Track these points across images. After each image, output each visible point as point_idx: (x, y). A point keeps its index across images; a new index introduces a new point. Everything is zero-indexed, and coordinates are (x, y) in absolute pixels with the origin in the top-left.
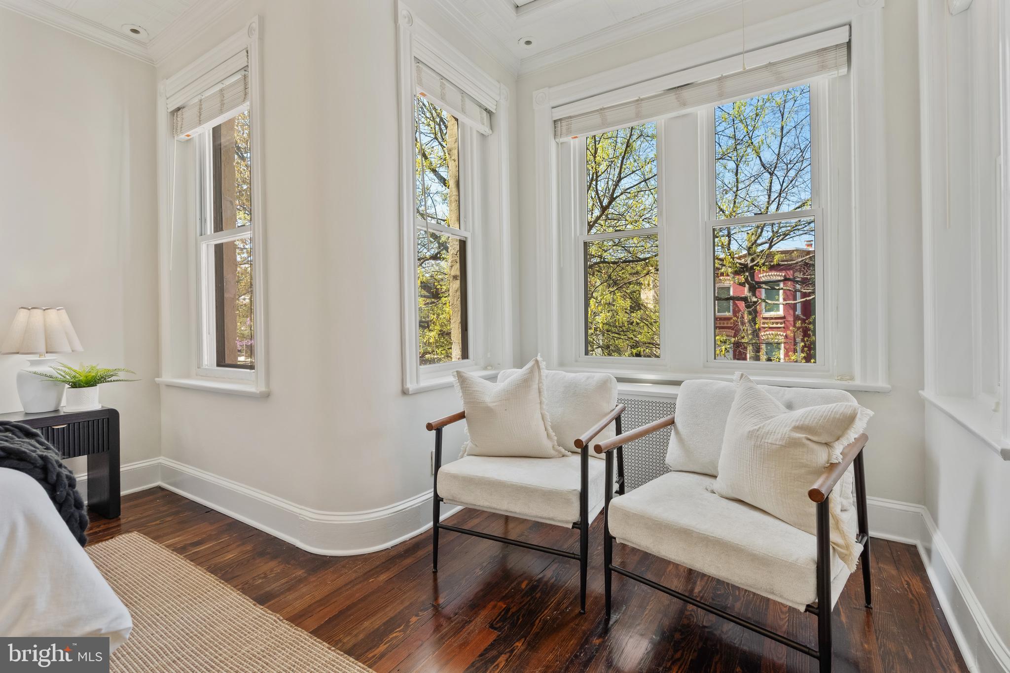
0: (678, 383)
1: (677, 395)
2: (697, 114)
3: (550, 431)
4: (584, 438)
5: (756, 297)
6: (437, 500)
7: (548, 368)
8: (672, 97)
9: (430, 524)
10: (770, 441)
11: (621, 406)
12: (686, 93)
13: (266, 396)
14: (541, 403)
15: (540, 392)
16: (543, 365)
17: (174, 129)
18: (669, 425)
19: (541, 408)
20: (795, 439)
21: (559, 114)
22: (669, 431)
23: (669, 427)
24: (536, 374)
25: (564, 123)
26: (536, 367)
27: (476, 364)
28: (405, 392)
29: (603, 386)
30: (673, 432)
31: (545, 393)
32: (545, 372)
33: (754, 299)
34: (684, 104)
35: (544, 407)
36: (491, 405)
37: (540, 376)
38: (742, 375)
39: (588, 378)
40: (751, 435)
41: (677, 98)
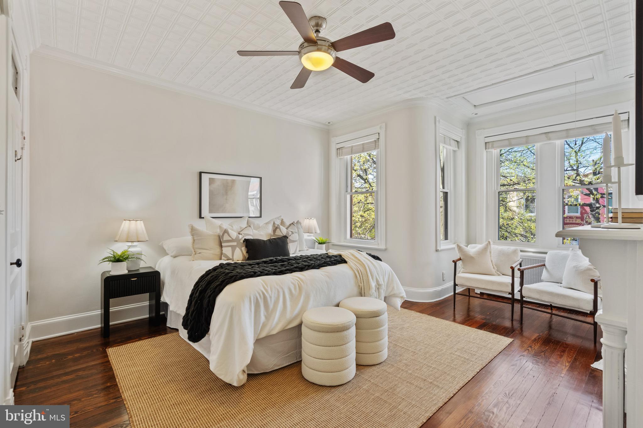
0: (546, 253)
1: (546, 257)
2: (556, 143)
3: (494, 266)
4: (514, 266)
5: (599, 204)
6: (455, 285)
7: (493, 244)
8: (544, 136)
9: (453, 293)
10: (581, 269)
11: (521, 260)
12: (550, 135)
13: (386, 250)
14: (491, 256)
15: (490, 253)
16: (492, 243)
17: (338, 154)
18: (543, 266)
19: (491, 258)
20: (590, 268)
21: (488, 140)
22: (543, 268)
23: (543, 267)
24: (489, 246)
25: (490, 144)
26: (489, 244)
27: (451, 242)
28: (437, 251)
29: (515, 252)
30: (544, 269)
31: (492, 253)
32: (492, 246)
33: (598, 205)
34: (550, 139)
35: (492, 258)
36: (473, 256)
37: (490, 247)
38: (573, 249)
39: (508, 249)
40: (574, 267)
41: (546, 137)
